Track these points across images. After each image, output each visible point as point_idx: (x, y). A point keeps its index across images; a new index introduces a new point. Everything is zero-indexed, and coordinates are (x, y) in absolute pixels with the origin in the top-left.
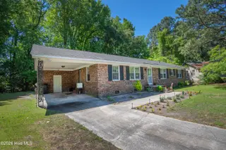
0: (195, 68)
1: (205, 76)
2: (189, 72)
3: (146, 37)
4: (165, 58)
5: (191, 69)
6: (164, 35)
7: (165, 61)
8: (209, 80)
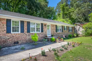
0: (80, 26)
1: (86, 31)
2: (77, 29)
3: (55, 8)
4: (64, 20)
5: (78, 27)
6: (64, 6)
7: (64, 22)
8: (88, 33)
